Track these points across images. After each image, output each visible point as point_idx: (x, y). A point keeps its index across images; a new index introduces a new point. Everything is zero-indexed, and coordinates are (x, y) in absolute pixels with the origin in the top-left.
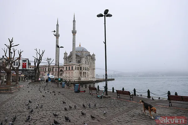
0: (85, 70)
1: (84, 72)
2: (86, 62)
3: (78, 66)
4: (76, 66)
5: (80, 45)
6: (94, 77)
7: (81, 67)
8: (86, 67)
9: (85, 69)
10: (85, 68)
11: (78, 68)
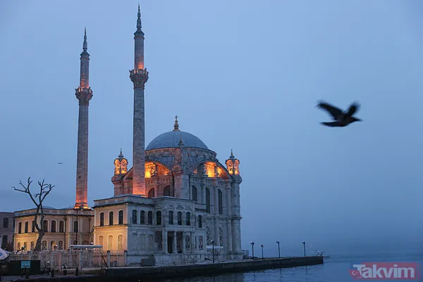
0: (180, 223)
1: (171, 233)
2: (199, 190)
3: (147, 210)
4: (139, 209)
5: (176, 127)
6: (238, 250)
7: (159, 214)
8: (184, 211)
9: (175, 221)
10: (175, 214)
11: (146, 215)
